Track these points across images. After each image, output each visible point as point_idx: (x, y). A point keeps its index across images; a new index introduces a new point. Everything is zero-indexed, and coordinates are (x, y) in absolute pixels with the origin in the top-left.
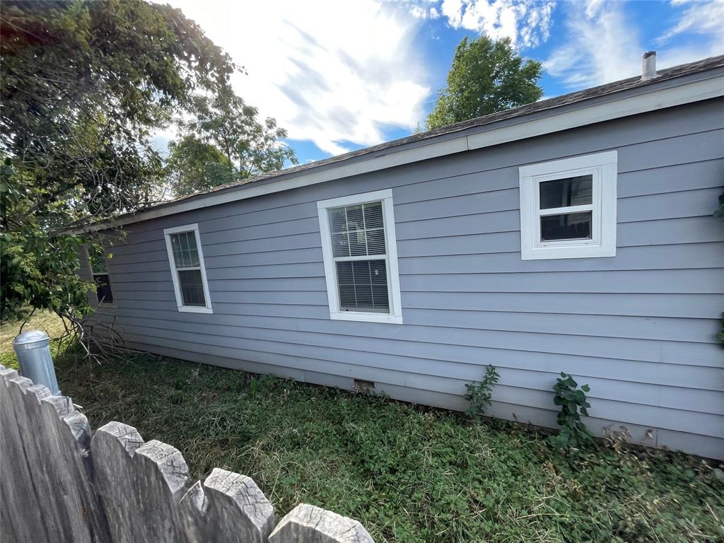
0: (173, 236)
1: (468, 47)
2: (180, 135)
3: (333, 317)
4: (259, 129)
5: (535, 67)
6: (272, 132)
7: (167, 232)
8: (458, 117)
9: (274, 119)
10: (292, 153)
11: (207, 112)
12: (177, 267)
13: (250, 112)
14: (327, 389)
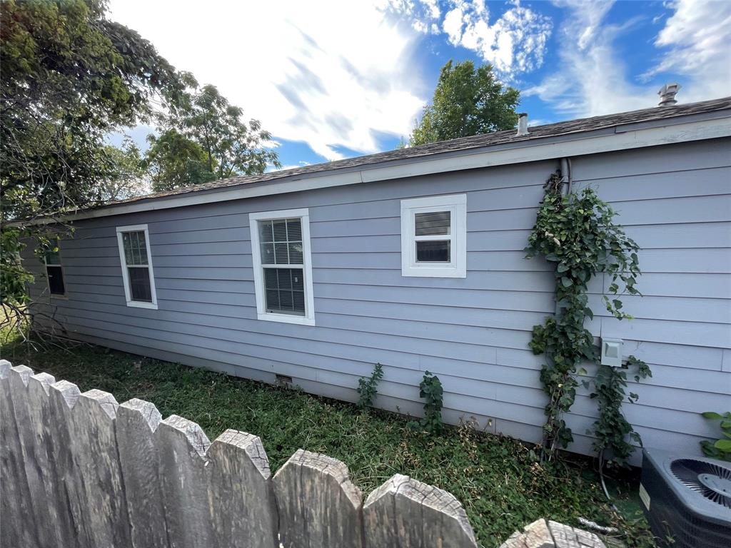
0: (125, 234)
1: (453, 69)
2: (160, 130)
3: (260, 318)
4: (243, 129)
5: (514, 95)
6: (256, 134)
7: (120, 230)
8: (442, 136)
9: (258, 122)
10: (275, 156)
11: (189, 109)
12: (127, 264)
13: (234, 112)
14: (253, 383)
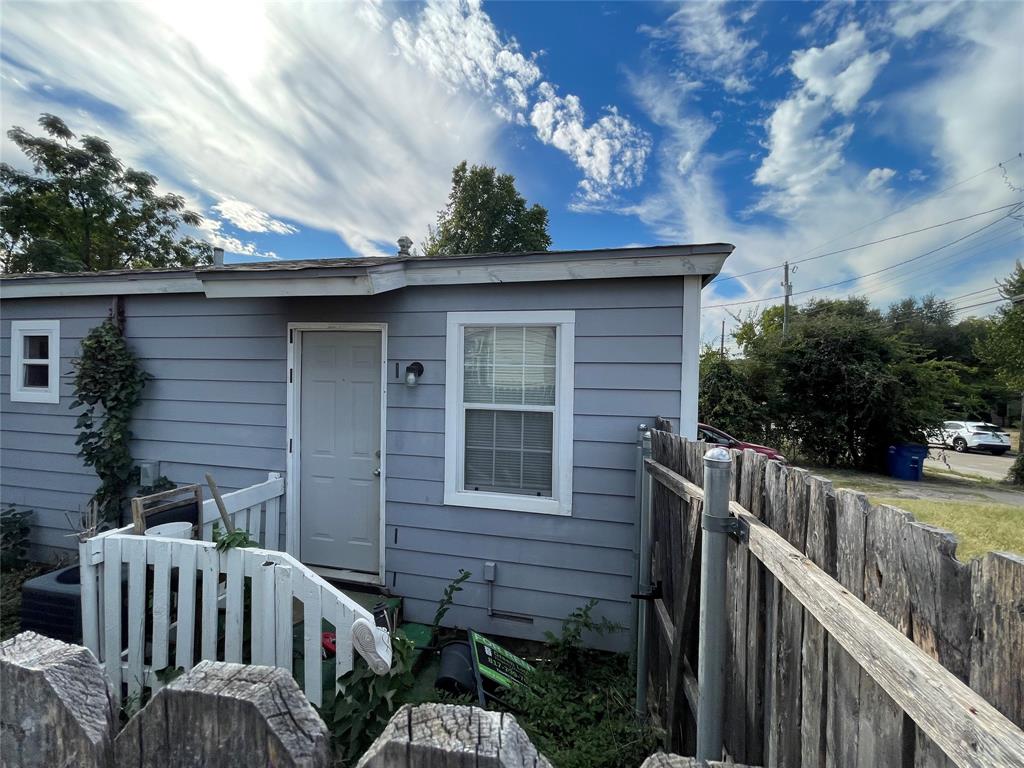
1: (468, 174)
5: (541, 213)
13: (142, 181)
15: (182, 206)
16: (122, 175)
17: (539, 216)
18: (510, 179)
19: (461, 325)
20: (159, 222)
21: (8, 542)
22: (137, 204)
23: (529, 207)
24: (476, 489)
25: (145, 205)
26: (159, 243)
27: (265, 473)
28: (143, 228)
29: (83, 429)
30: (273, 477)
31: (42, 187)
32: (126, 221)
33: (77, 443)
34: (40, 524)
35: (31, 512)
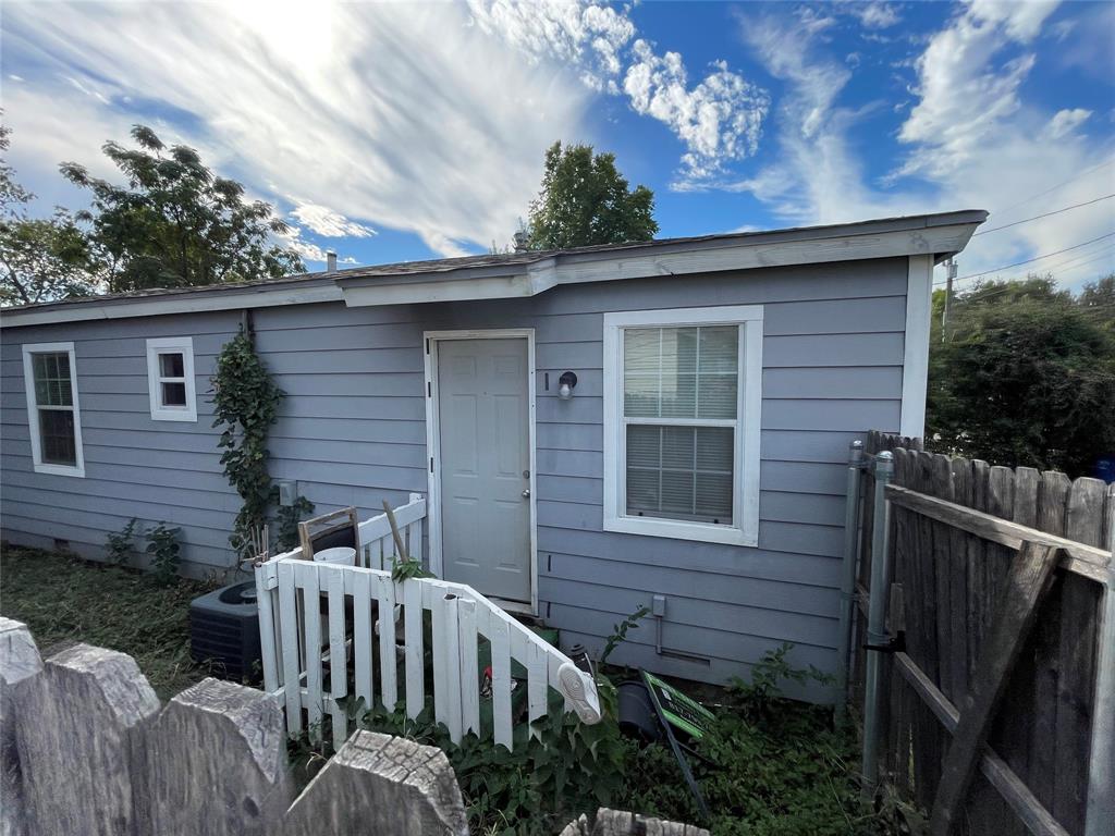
1: (562, 156)
3: (37, 470)
5: (646, 196)
9: (268, 206)
13: (230, 190)
14: (32, 551)
15: (270, 214)
16: (211, 185)
17: (644, 199)
18: (610, 158)
19: (620, 327)
20: (249, 232)
21: (161, 558)
22: (227, 214)
23: (631, 189)
24: (641, 514)
25: (234, 215)
26: (250, 254)
27: (405, 494)
28: (235, 239)
29: (226, 448)
30: (415, 498)
31: (138, 202)
32: (219, 233)
33: (222, 462)
34: (189, 541)
35: (179, 529)
